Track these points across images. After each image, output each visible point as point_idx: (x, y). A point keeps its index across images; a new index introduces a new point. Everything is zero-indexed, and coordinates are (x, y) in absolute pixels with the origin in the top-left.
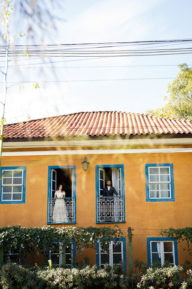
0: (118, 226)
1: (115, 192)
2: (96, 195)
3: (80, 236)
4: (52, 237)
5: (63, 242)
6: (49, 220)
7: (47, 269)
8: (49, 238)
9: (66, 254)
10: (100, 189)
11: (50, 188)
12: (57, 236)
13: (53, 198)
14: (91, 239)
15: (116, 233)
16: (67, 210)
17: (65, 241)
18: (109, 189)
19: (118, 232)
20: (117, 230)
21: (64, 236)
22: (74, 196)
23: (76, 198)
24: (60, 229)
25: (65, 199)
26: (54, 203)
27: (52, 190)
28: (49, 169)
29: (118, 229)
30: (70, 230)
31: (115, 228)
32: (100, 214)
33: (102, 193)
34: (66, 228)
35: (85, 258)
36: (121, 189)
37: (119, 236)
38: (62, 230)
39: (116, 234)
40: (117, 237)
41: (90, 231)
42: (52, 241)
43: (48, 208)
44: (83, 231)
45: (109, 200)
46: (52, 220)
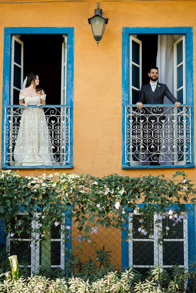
0: (184, 175)
1: (169, 95)
2: (123, 101)
3: (87, 198)
4: (15, 197)
5: (45, 212)
6: (6, 160)
7: (4, 277)
8: (8, 201)
9: (52, 240)
10: (131, 87)
11: (8, 82)
12: (29, 195)
13: (16, 106)
14: (117, 205)
15: (179, 190)
16: (51, 135)
17: (50, 210)
18: (153, 88)
19: (185, 188)
20: (183, 184)
21: (45, 196)
22: (69, 101)
23: (74, 106)
24: (35, 178)
25: (45, 109)
26: (19, 119)
27: (13, 87)
28: (5, 36)
29: (185, 181)
30: (64, 181)
31: (176, 178)
32: (131, 147)
33: (137, 96)
34: (51, 176)
35: (98, 253)
36: (184, 87)
37: (185, 199)
38: (41, 181)
39: (179, 192)
40: (182, 201)
41: (113, 184)
42: (16, 209)
43: (3, 129)
44: (95, 185)
45: (154, 113)
46: (13, 159)
